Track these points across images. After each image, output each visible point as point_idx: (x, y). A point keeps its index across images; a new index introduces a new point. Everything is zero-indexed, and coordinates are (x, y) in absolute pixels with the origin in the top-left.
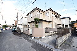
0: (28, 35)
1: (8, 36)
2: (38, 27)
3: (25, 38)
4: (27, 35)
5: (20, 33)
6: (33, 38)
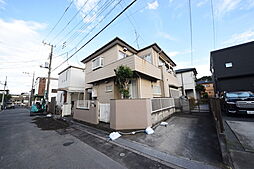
0: (94, 126)
1: (12, 137)
2: (128, 97)
3: (85, 138)
4: (89, 124)
5: (61, 119)
6: (115, 136)
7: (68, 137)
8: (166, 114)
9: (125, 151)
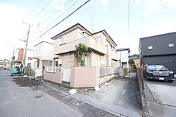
0: (59, 84)
2: (83, 65)
3: (51, 93)
4: (55, 83)
5: (34, 79)
6: (73, 92)
7: (39, 92)
8: (109, 78)
9: (80, 102)
